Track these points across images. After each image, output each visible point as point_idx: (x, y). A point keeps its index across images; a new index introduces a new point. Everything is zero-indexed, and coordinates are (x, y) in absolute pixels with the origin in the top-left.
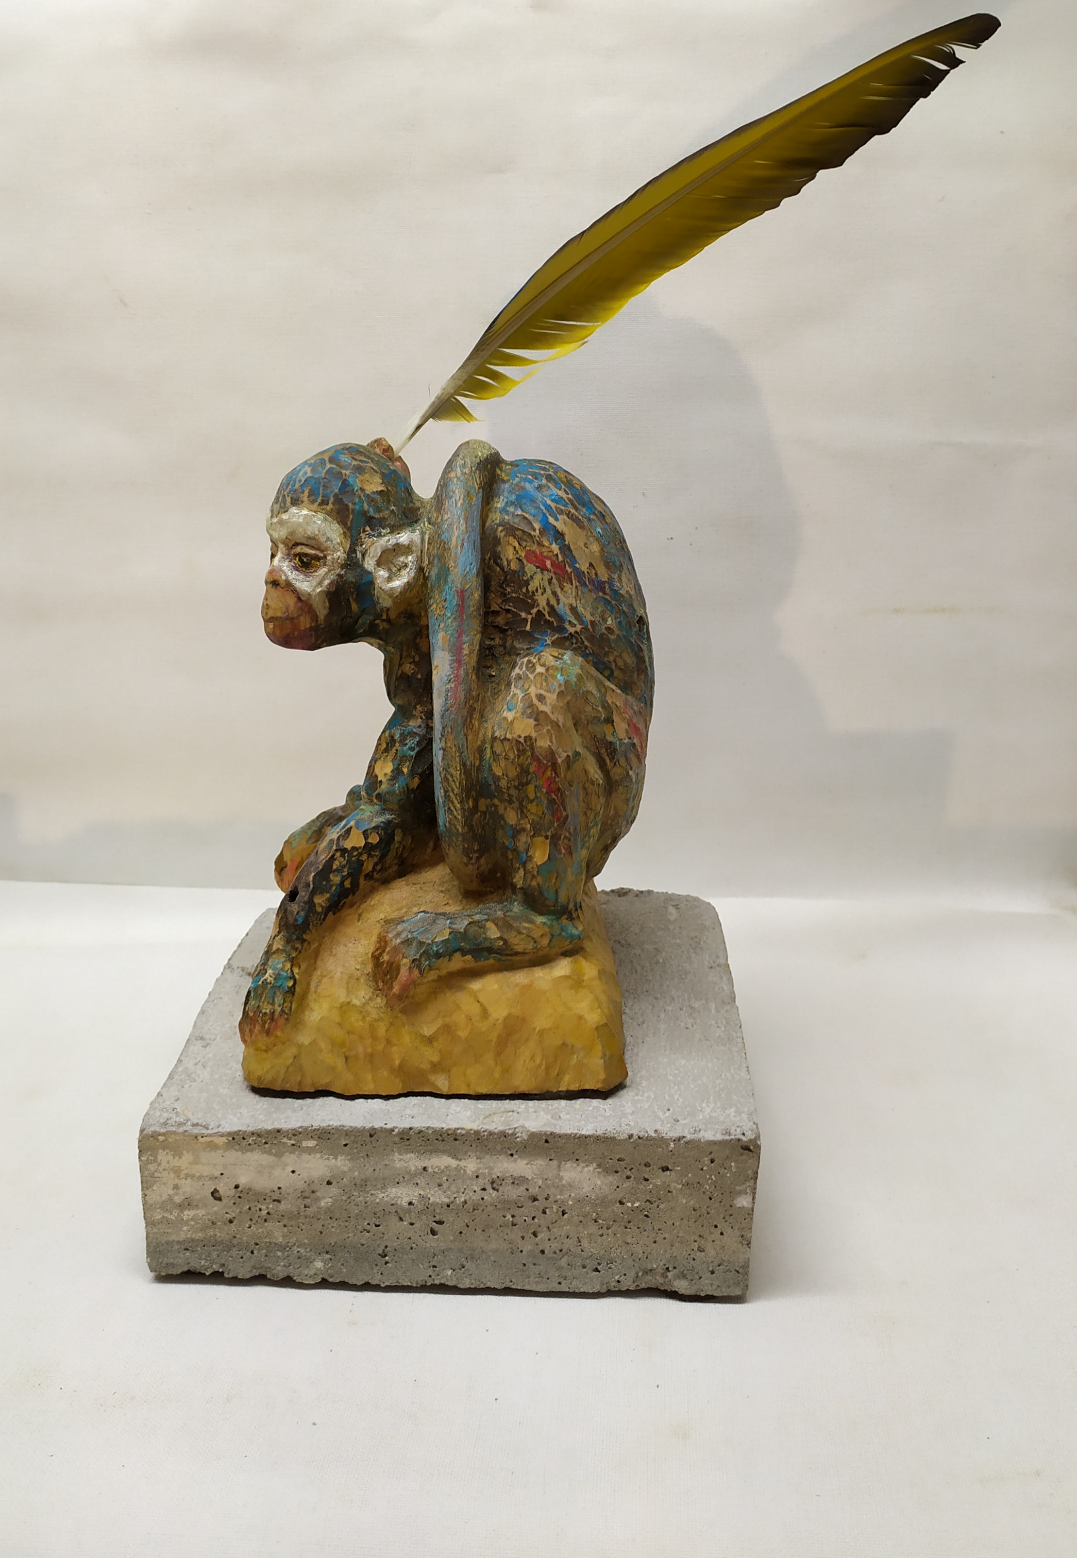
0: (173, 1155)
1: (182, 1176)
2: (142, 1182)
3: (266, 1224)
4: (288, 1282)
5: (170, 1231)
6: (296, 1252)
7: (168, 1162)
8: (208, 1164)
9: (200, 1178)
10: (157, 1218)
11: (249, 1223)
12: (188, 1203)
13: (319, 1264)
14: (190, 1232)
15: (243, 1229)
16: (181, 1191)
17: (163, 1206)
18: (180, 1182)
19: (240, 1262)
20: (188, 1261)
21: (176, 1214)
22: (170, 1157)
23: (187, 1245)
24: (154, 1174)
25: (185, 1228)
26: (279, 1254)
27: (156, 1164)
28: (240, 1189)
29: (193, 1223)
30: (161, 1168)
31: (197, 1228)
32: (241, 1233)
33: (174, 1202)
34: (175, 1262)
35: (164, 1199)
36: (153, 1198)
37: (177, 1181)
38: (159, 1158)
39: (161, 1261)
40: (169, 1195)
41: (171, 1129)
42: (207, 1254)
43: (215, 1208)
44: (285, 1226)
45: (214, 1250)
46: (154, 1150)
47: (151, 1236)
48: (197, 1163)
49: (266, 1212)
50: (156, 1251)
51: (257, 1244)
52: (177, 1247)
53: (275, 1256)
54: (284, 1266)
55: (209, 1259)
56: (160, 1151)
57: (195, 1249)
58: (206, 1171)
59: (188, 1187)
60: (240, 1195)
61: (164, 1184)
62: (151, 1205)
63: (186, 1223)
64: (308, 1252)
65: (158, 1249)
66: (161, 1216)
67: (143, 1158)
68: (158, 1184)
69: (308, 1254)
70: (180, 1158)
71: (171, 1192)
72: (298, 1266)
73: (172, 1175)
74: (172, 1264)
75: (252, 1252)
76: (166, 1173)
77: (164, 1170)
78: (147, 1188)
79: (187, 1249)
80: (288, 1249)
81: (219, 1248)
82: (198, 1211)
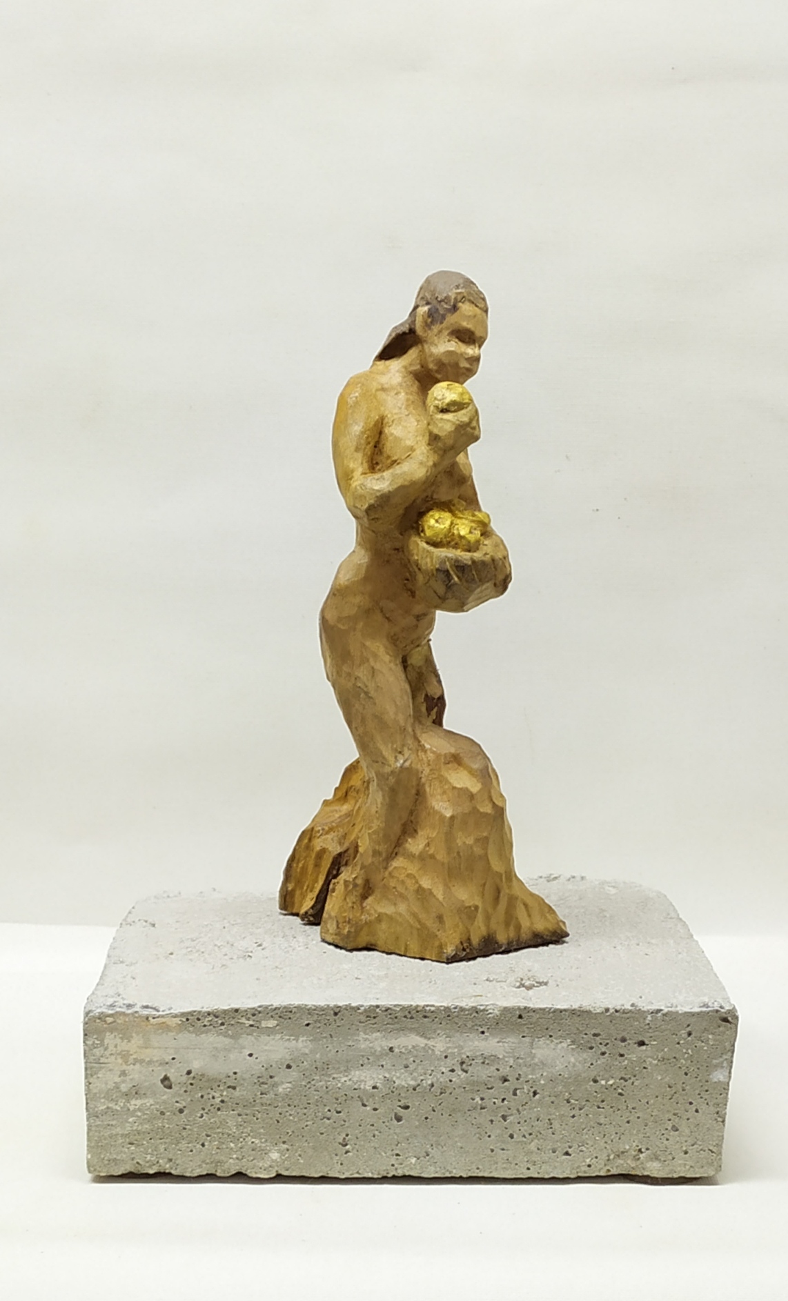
0: (121, 1038)
1: (131, 1059)
2: (86, 1069)
3: (219, 1113)
4: (240, 1177)
5: (114, 1123)
6: (250, 1143)
7: (116, 1046)
8: (160, 1048)
9: (150, 1062)
10: (100, 1108)
11: (202, 1112)
12: (136, 1092)
13: (275, 1155)
14: (136, 1124)
15: (194, 1120)
16: (128, 1078)
17: (108, 1096)
18: (128, 1067)
19: (189, 1156)
20: (133, 1156)
21: (122, 1104)
22: (118, 1041)
23: (132, 1139)
24: (99, 1059)
25: (131, 1120)
26: (232, 1145)
27: (102, 1049)
28: (192, 1075)
29: (139, 1114)
30: (107, 1053)
31: (144, 1119)
32: (191, 1123)
33: (120, 1091)
34: (119, 1158)
35: (109, 1087)
36: (98, 1085)
37: (124, 1067)
38: (106, 1042)
39: (102, 1156)
40: (115, 1083)
41: (118, 1009)
42: (153, 1147)
43: (165, 1097)
44: (239, 1115)
45: (161, 1143)
46: (100, 1033)
47: (93, 1129)
48: (146, 1048)
49: (220, 1099)
50: (98, 1146)
51: (208, 1136)
52: (121, 1141)
53: (227, 1148)
54: (237, 1158)
55: (155, 1153)
56: (108, 1034)
57: (140, 1143)
58: (156, 1055)
59: (136, 1073)
60: (192, 1082)
61: (110, 1070)
62: (95, 1094)
63: (133, 1113)
64: (262, 1143)
65: (100, 1144)
66: (105, 1107)
67: (88, 1042)
68: (103, 1070)
69: (264, 1145)
70: (129, 1041)
71: (118, 1080)
72: (252, 1158)
73: (120, 1061)
74: (115, 1160)
75: (203, 1145)
76: (113, 1057)
77: (112, 1054)
78: (92, 1076)
79: (131, 1144)
80: (241, 1140)
81: (167, 1141)
82: (146, 1101)
